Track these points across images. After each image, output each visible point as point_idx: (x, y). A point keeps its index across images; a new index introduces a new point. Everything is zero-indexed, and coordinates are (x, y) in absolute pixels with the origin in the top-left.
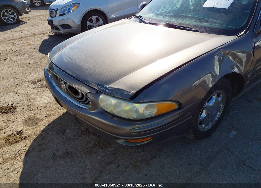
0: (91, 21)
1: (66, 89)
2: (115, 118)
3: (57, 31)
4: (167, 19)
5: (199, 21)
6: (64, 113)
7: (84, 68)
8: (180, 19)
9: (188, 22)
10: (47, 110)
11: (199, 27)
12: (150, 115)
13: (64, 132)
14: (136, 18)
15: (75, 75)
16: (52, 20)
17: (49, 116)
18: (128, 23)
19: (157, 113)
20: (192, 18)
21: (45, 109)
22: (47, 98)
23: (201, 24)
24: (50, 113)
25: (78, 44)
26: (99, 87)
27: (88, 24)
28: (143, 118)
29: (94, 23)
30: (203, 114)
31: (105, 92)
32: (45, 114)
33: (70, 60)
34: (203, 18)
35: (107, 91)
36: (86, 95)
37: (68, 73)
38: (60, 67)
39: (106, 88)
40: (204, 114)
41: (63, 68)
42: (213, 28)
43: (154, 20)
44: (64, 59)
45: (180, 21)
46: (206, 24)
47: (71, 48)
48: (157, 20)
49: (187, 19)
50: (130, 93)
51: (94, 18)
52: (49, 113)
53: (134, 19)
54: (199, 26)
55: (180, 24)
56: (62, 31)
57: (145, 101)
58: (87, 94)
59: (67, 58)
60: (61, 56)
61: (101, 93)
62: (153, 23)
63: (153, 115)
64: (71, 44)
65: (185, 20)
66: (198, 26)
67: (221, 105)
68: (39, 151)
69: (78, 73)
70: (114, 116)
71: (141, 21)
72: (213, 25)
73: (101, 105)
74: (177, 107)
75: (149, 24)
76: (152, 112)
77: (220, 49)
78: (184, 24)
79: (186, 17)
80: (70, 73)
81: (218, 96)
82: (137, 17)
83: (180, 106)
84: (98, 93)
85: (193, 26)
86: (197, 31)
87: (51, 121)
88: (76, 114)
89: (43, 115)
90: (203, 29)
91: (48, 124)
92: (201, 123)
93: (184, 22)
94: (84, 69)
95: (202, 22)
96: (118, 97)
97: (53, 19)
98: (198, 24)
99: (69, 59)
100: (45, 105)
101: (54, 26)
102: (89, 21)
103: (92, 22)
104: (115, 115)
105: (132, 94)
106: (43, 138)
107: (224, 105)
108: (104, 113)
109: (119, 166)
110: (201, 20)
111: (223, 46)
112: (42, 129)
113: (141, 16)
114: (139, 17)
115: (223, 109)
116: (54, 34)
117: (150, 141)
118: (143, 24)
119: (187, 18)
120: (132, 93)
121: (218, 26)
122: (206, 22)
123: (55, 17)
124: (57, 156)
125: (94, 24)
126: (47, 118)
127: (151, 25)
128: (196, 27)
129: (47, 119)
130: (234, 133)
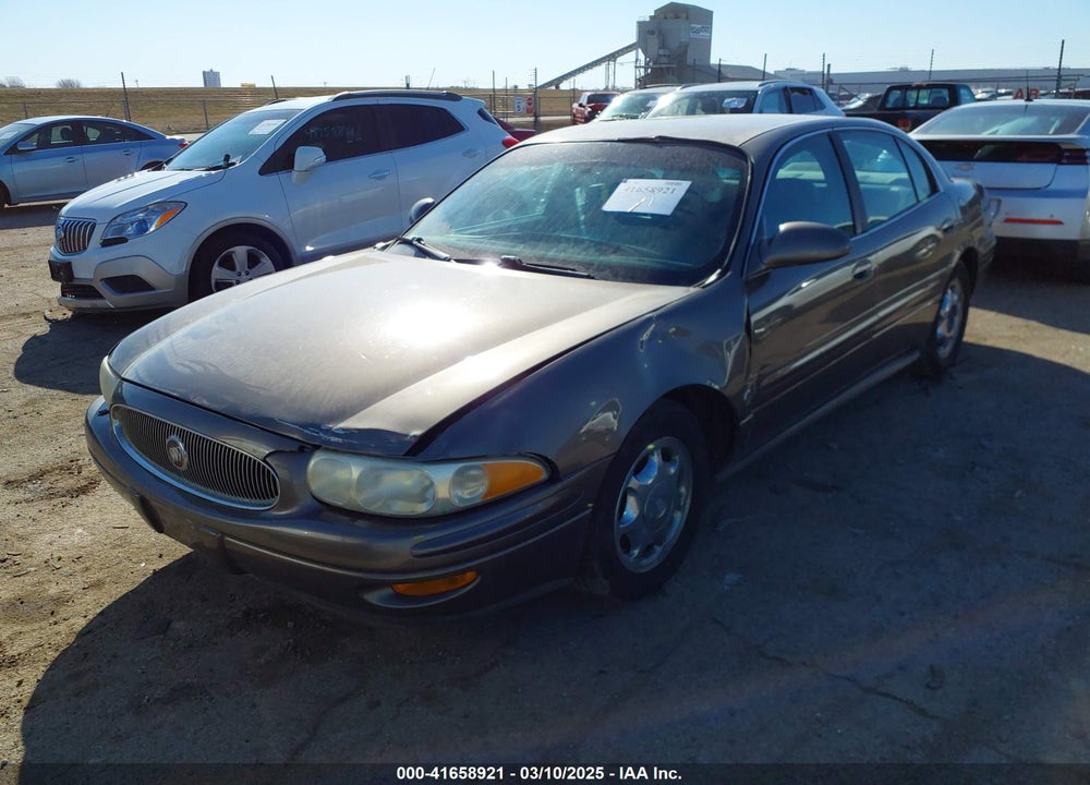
0: (228, 263)
1: (186, 459)
2: (361, 523)
3: (86, 303)
4: (500, 246)
5: (593, 249)
6: (155, 572)
7: (252, 384)
8: (541, 244)
9: (562, 254)
10: (87, 569)
11: (595, 267)
12: (467, 500)
13: (165, 627)
14: (403, 246)
15: (224, 406)
16: (70, 263)
17: (98, 585)
18: (385, 261)
19: (488, 493)
20: (578, 242)
21: (78, 567)
22: (80, 531)
23: (602, 258)
24: (100, 575)
25: (217, 323)
26: (306, 431)
27: (217, 272)
28: (448, 510)
29: (238, 269)
30: (628, 506)
31: (329, 442)
32: (80, 581)
33: (198, 368)
34: (604, 241)
35: (333, 439)
36: (264, 461)
37: (197, 402)
38: (164, 391)
39: (329, 431)
40: (632, 510)
41: (174, 392)
42: (634, 269)
43: (462, 249)
44: (174, 366)
45: (542, 252)
46: (614, 259)
47: (194, 335)
48: (472, 251)
49: (562, 246)
50: (406, 436)
51: (240, 252)
52: (93, 577)
53: (397, 247)
54: (596, 264)
55: (542, 259)
56: (111, 300)
57: (452, 456)
58: (267, 459)
59: (187, 363)
60: (160, 357)
61: (316, 448)
62: (460, 258)
63: (479, 501)
64: (187, 324)
65: (555, 250)
66: (593, 265)
67: (683, 490)
68: (77, 695)
69: (231, 400)
70: (356, 514)
71: (423, 253)
72: (632, 261)
73: (314, 488)
74: (544, 476)
75: (449, 260)
76: (475, 491)
77: (650, 318)
78: (553, 260)
79: (559, 240)
80: (205, 403)
81: (667, 457)
82: (409, 243)
83: (555, 475)
84: (305, 450)
85: (580, 263)
86: (588, 277)
87: (106, 601)
88: (224, 534)
89: (72, 586)
90: (607, 272)
91: (98, 611)
92: (627, 546)
93: (551, 254)
94: (250, 386)
95: (603, 253)
96: (372, 453)
97: (75, 259)
98: (593, 258)
99: (193, 365)
100: (75, 553)
101: (75, 282)
102: (220, 265)
103: (232, 267)
104: (362, 511)
105: (414, 441)
106: (86, 654)
107: (690, 492)
108: (323, 512)
109: (375, 704)
110: (599, 247)
111: (658, 312)
112: (78, 628)
113: (419, 240)
114: (415, 243)
115: (689, 501)
116: (70, 314)
117: (475, 587)
118: (428, 261)
119: (560, 243)
120: (414, 436)
121: (648, 262)
122: (614, 252)
123: (85, 248)
124: (148, 700)
125: (240, 274)
126: (90, 592)
127: (453, 264)
128: (588, 265)
129: (90, 597)
130: (731, 577)
